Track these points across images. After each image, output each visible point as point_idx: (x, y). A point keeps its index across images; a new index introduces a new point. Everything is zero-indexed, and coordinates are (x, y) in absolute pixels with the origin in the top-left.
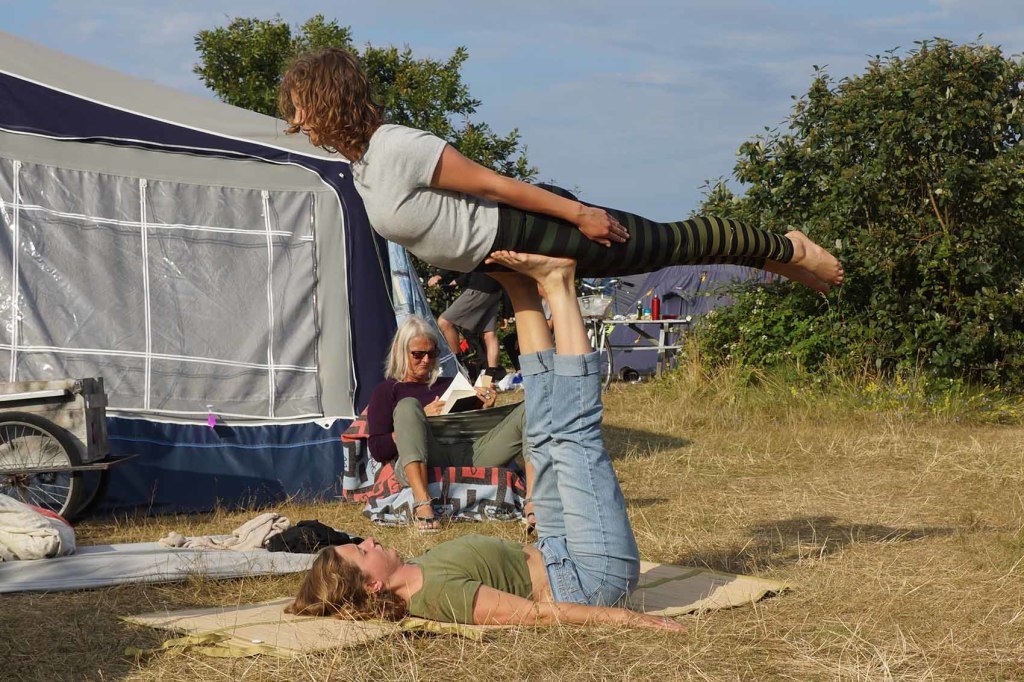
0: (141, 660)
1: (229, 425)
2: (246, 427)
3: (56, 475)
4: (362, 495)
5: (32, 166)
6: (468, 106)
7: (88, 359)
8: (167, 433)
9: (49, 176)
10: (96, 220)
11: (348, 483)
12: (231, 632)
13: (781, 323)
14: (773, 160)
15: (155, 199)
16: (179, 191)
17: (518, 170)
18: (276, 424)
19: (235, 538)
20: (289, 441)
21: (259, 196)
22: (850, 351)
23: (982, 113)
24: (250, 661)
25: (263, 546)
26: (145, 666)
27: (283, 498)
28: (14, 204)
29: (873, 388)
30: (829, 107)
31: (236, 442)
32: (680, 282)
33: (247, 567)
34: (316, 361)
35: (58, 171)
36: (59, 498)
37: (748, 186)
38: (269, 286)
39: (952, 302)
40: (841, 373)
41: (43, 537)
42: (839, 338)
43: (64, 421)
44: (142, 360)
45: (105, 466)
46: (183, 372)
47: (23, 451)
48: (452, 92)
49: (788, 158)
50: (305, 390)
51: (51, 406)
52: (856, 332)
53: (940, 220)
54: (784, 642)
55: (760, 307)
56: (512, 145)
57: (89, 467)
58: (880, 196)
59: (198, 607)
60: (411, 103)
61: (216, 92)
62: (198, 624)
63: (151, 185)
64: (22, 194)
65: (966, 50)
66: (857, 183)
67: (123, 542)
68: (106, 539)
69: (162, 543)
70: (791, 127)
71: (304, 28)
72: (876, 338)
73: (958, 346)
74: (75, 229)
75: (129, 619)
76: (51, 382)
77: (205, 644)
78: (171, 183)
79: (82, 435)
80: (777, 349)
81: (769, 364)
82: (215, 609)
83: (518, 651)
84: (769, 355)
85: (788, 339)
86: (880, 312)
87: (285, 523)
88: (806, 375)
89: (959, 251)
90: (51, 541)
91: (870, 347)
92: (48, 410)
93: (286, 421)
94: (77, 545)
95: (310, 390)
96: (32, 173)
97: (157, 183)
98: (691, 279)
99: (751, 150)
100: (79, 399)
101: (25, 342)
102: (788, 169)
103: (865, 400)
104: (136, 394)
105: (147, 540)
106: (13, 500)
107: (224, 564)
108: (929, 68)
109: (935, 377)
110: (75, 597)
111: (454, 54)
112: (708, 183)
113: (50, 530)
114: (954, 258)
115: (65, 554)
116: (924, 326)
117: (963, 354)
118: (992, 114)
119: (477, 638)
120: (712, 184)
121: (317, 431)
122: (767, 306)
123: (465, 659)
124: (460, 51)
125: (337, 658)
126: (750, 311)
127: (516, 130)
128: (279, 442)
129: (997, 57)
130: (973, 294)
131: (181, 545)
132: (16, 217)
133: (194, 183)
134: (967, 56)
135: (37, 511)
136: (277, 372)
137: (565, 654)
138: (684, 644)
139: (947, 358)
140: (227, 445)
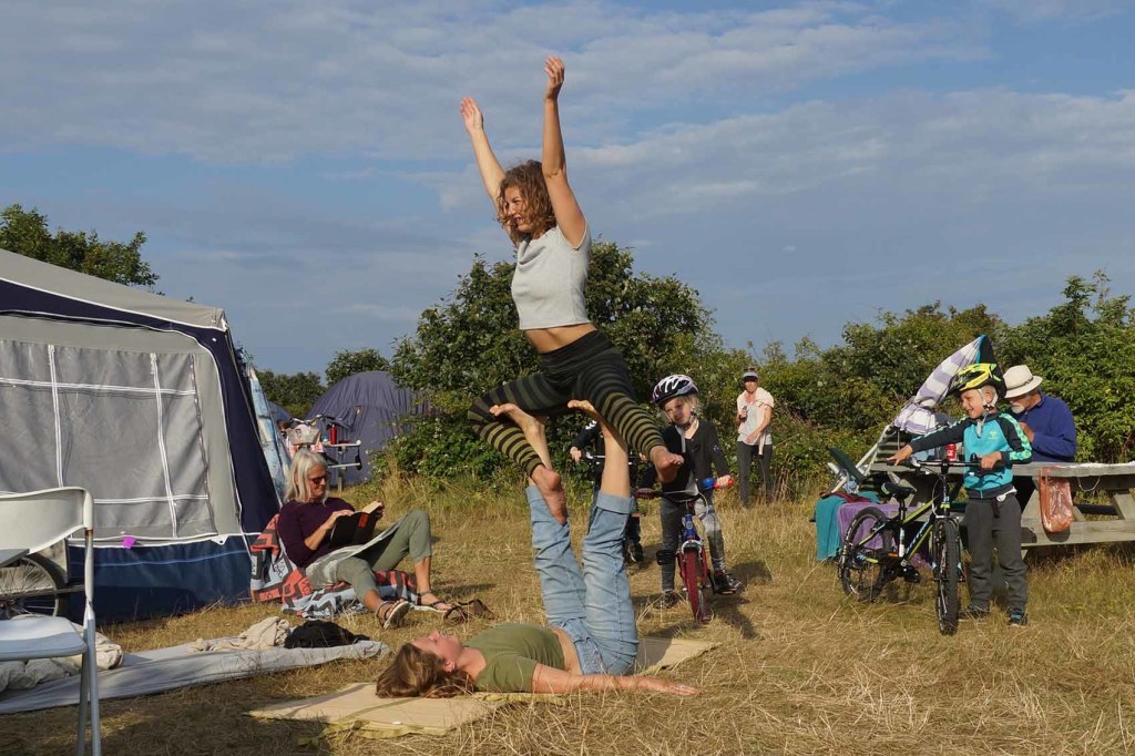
2: (156, 547)
11: (255, 585)
13: (459, 444)
15: (60, 362)
18: (179, 543)
20: (191, 557)
30: (485, 284)
31: (149, 560)
34: (207, 490)
50: (200, 514)
55: (439, 433)
69: (191, 648)
70: (458, 298)
78: (75, 349)
80: (455, 464)
81: (451, 475)
84: (450, 468)
85: (463, 456)
88: (482, 483)
93: (188, 540)
95: (204, 515)
99: (431, 315)
102: (460, 330)
111: (134, 237)
118: (613, 289)
120: (400, 341)
121: (213, 547)
122: (444, 432)
124: (139, 235)
126: (431, 436)
128: (184, 558)
129: (614, 250)
140: (140, 563)
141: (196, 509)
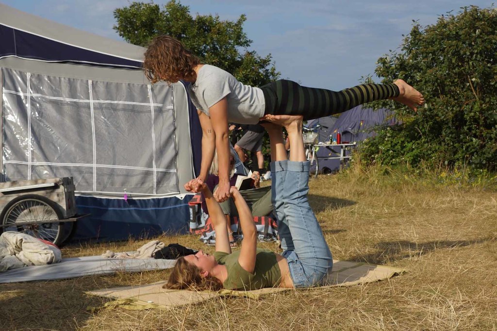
0: (94, 312)
1: (134, 198)
2: (143, 200)
3: (51, 224)
4: (199, 231)
5: (36, 75)
6: (247, 43)
7: (66, 168)
8: (104, 203)
9: (45, 80)
10: (68, 100)
11: (192, 225)
12: (137, 298)
13: (399, 144)
14: (394, 66)
15: (97, 89)
16: (107, 86)
17: (271, 73)
18: (157, 197)
19: (138, 253)
20: (163, 206)
21: (147, 88)
22: (432, 157)
23: (494, 41)
24: (147, 311)
25: (152, 256)
26: (97, 315)
27: (161, 233)
28: (28, 94)
29: (444, 174)
30: (420, 40)
31: (138, 207)
32: (350, 126)
33: (144, 267)
34: (176, 167)
35: (49, 77)
36: (52, 235)
37: (382, 78)
38: (153, 130)
39: (481, 133)
40: (428, 168)
41: (46, 254)
42: (427, 151)
43: (54, 198)
44: (92, 168)
45: (75, 219)
46: (112, 173)
47: (35, 213)
48: (239, 36)
49: (401, 65)
50: (170, 181)
51: (48, 191)
52: (435, 148)
53: (474, 93)
54: (403, 297)
55: (389, 137)
56: (268, 61)
57: (67, 220)
58: (445, 82)
59: (121, 286)
60: (218, 41)
61: (124, 38)
62: (121, 294)
63: (94, 83)
64: (31, 89)
65: (486, 11)
66: (434, 76)
67: (85, 256)
68: (76, 255)
69: (103, 256)
70: (402, 50)
71: (166, 6)
72: (445, 151)
73: (484, 154)
74: (58, 105)
75: (88, 293)
76: (48, 180)
77: (125, 304)
78: (104, 82)
79: (63, 205)
80: (397, 157)
81: (394, 164)
82: (129, 287)
83: (276, 305)
84: (394, 160)
85: (402, 152)
86: (447, 138)
87: (162, 245)
88: (412, 169)
89: (485, 108)
90: (50, 256)
91: (442, 155)
92: (47, 193)
93: (162, 196)
94: (62, 258)
95: (173, 181)
96: (36, 78)
97: (97, 82)
98: (355, 124)
99: (383, 61)
100: (62, 187)
101: (35, 160)
102: (401, 70)
103: (440, 181)
104: (89, 185)
105: (96, 255)
106: (30, 237)
107: (134, 265)
108: (468, 20)
109: (473, 169)
110: (62, 283)
111: (239, 18)
112: (363, 77)
113: (49, 251)
114: (482, 111)
115: (57, 262)
116: (468, 144)
117: (487, 158)
119: (256, 298)
120: (365, 78)
121: (177, 200)
122: (392, 137)
123: (250, 308)
124: (242, 16)
125: (189, 309)
126: (384, 139)
127: (270, 54)
128: (159, 206)
130: (491, 129)
131: (112, 257)
132: (29, 100)
133: (115, 81)
134: (486, 14)
135: (42, 241)
136: (158, 172)
137: (298, 305)
138: (356, 299)
139: (479, 160)
140: (133, 208)
141: (169, 178)
